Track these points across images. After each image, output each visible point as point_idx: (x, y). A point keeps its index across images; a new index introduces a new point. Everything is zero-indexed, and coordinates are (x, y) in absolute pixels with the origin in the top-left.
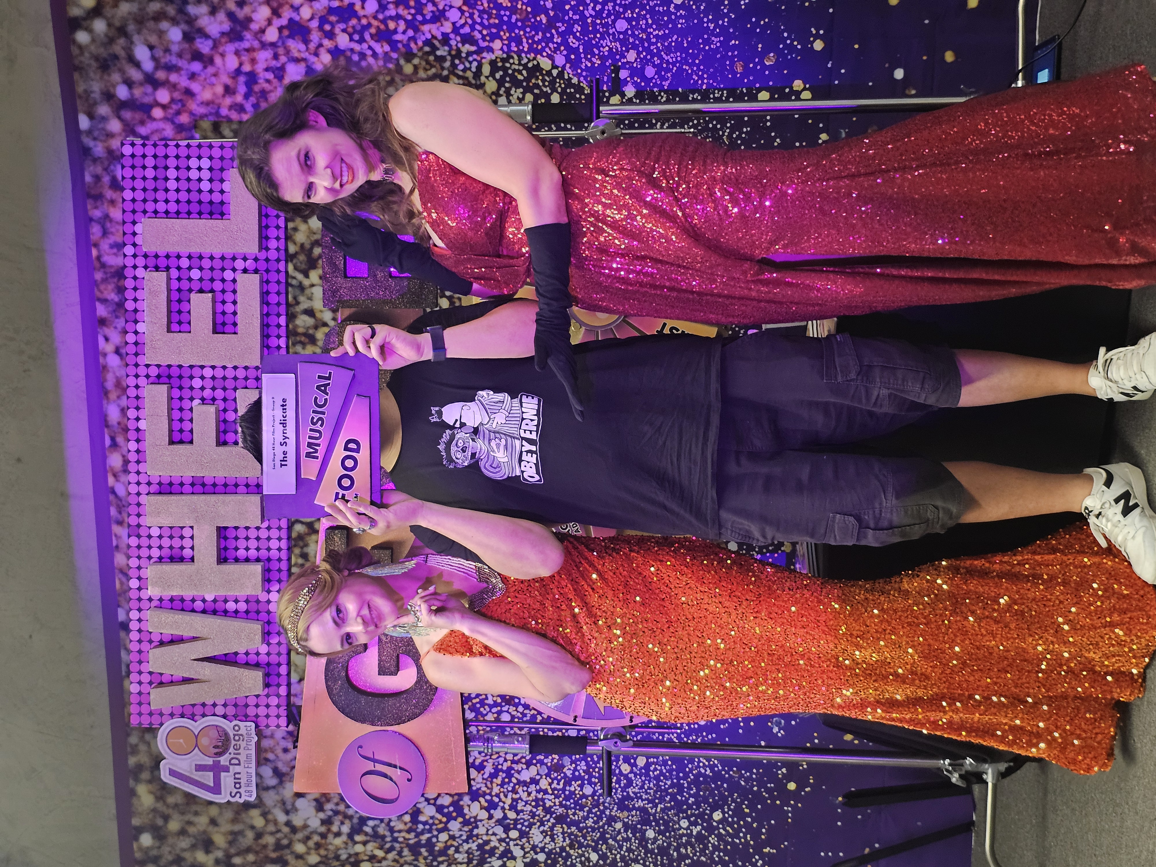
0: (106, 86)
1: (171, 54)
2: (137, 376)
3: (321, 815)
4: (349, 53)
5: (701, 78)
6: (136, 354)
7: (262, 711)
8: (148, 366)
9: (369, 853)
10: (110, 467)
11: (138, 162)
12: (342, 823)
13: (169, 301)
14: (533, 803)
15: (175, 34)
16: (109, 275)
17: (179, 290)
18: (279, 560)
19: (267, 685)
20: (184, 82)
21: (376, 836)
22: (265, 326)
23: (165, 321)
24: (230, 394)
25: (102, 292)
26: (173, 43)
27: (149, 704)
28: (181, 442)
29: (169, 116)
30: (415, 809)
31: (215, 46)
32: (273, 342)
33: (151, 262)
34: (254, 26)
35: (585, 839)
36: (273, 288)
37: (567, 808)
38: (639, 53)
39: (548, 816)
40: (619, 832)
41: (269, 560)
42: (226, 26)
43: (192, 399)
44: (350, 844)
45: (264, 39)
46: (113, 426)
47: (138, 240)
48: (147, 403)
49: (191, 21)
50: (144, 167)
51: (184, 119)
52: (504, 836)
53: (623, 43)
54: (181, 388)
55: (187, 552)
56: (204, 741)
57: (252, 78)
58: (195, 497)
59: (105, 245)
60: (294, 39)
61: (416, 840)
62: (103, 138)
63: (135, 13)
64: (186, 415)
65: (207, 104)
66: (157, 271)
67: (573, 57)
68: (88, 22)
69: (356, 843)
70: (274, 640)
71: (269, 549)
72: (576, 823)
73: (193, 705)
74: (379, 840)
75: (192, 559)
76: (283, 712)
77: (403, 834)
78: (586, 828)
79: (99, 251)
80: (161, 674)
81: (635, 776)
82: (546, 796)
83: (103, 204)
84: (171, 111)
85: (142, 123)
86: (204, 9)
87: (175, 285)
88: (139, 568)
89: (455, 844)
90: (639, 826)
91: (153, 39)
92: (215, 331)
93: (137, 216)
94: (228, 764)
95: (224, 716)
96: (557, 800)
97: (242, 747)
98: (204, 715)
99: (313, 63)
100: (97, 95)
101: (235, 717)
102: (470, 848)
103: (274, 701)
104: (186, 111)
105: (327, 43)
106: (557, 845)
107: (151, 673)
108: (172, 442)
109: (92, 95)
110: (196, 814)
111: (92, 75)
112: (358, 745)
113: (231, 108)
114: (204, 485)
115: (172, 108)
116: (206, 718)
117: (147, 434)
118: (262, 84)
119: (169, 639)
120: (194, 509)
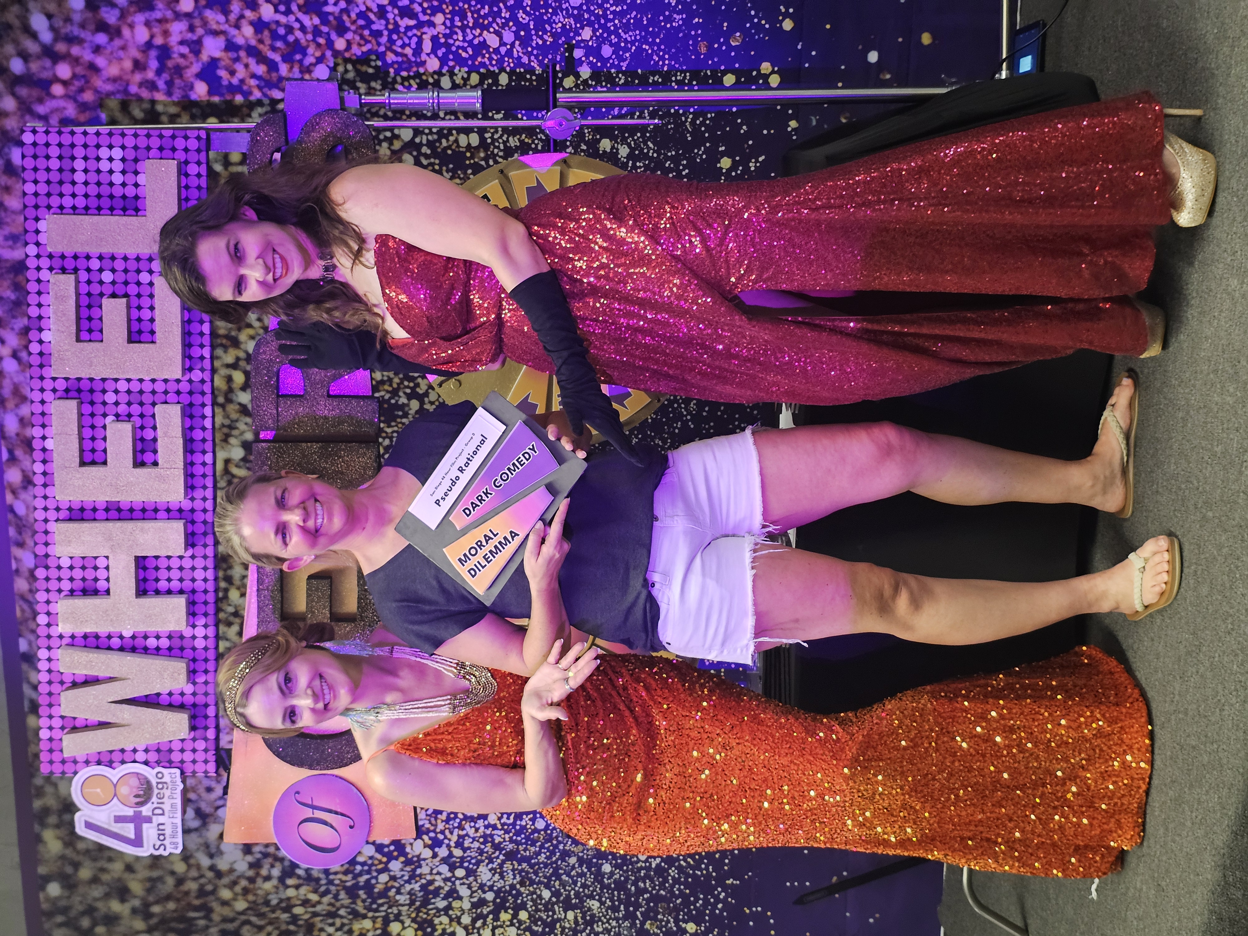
1: (72, 24)
2: (42, 390)
3: (249, 858)
4: (274, 26)
5: (662, 58)
6: (41, 366)
7: (188, 756)
8: (54, 379)
9: (303, 898)
10: (8, 482)
11: (41, 151)
12: (272, 866)
13: (78, 306)
14: (481, 840)
15: (77, 2)
17: (89, 294)
18: (205, 592)
19: (193, 728)
20: (87, 56)
21: (309, 878)
22: (186, 334)
23: (73, 328)
24: (147, 410)
26: (74, 11)
27: (61, 751)
28: (93, 463)
29: (71, 94)
31: (123, 15)
32: (196, 352)
33: (57, 263)
35: (537, 876)
37: (518, 843)
38: (594, 31)
39: (497, 853)
40: (573, 868)
41: (193, 591)
43: (105, 415)
44: (281, 888)
45: (178, 9)
46: (10, 438)
47: (42, 238)
48: (54, 420)
50: (48, 157)
51: (88, 96)
52: (449, 875)
53: (578, 18)
54: (92, 403)
55: (101, 585)
56: (124, 790)
57: (165, 52)
58: (110, 525)
60: (211, 9)
61: (354, 882)
64: (99, 433)
65: (114, 80)
66: (64, 273)
67: (522, 33)
69: (288, 887)
70: (201, 679)
71: (193, 580)
72: (527, 860)
73: (111, 752)
74: (313, 883)
75: (108, 592)
76: (211, 756)
77: (340, 876)
78: (538, 863)
80: (75, 718)
82: (495, 832)
84: (73, 88)
85: (40, 101)
87: (84, 289)
88: (48, 602)
89: (397, 885)
90: (594, 861)
91: (52, 7)
92: (130, 341)
93: (41, 212)
95: (146, 763)
96: (507, 836)
97: (166, 797)
98: (123, 762)
99: (234, 36)
101: (158, 763)
102: (412, 889)
103: (201, 745)
104: (90, 88)
105: (248, 14)
106: (507, 883)
107: (63, 717)
108: (83, 464)
110: (110, 860)
112: (294, 791)
113: (141, 85)
114: (119, 510)
115: (73, 85)
116: (125, 766)
117: (55, 455)
118: (176, 59)
119: (83, 679)
120: (110, 539)
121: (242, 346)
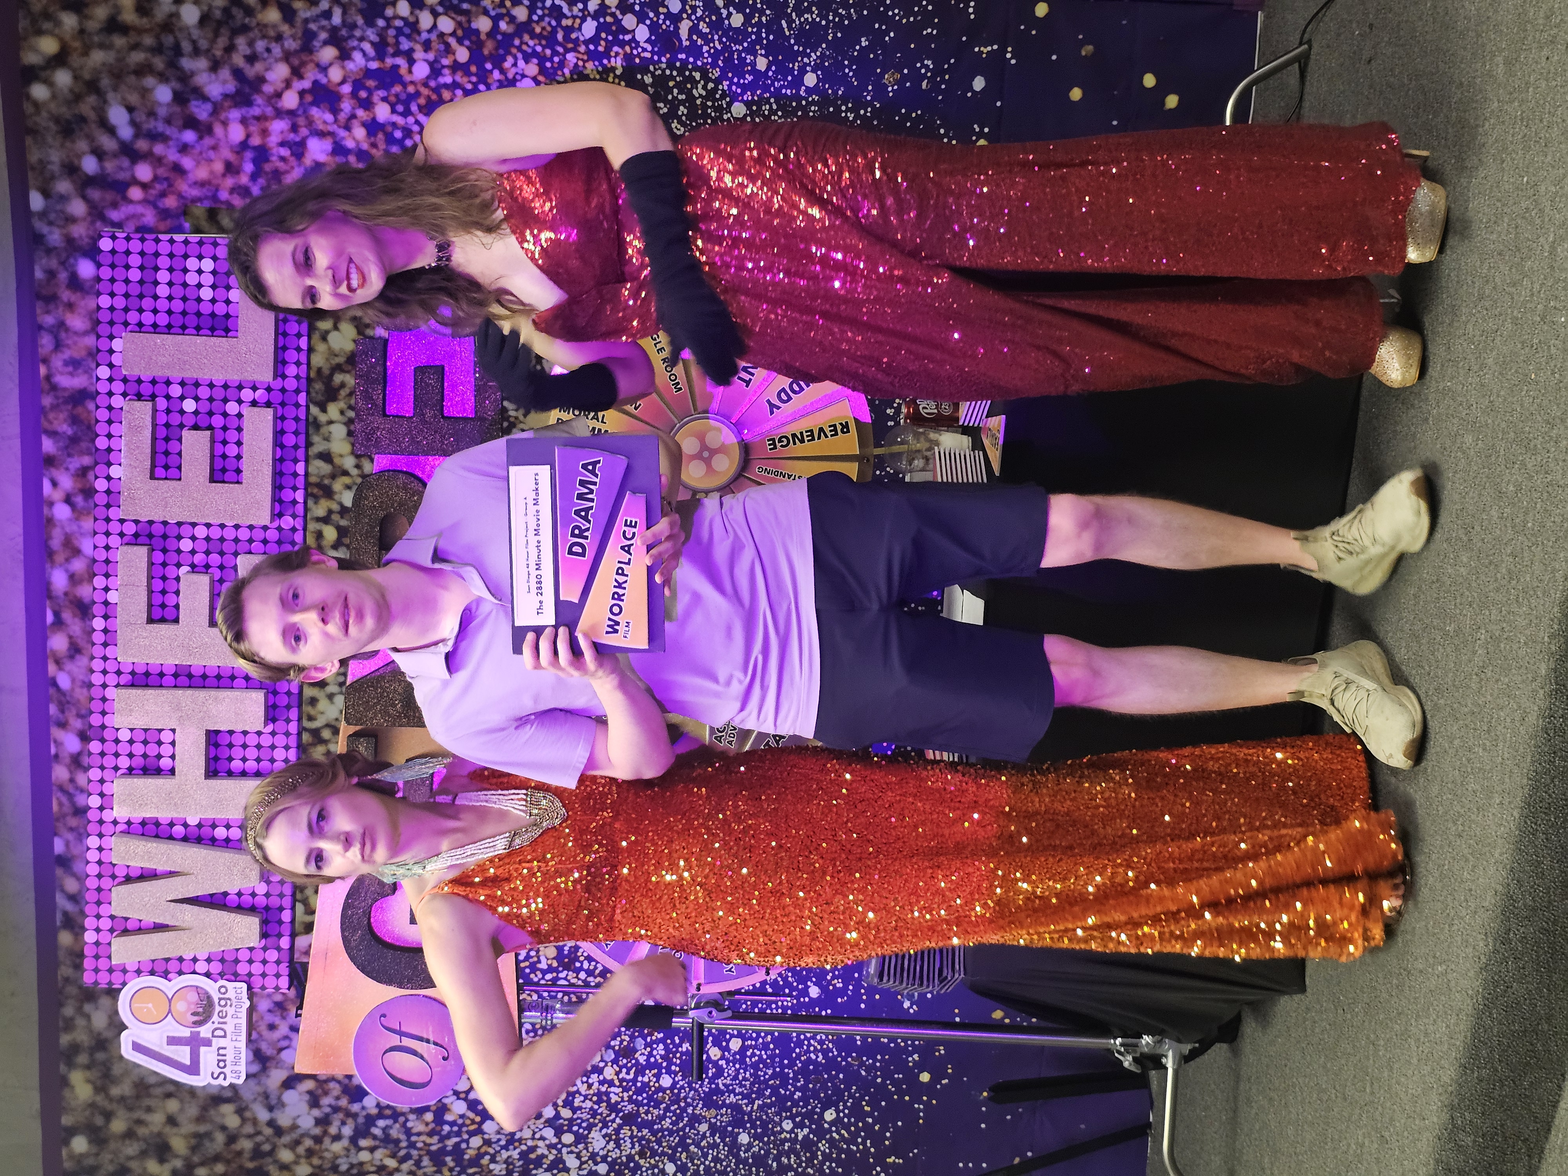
0: (68, 156)
1: (156, 119)
2: (107, 534)
3: (316, 1113)
4: (389, 129)
6: (108, 506)
7: (257, 968)
8: (122, 521)
9: (378, 1163)
10: (51, 650)
11: (119, 260)
12: (343, 1123)
13: (154, 439)
14: (595, 1098)
15: (163, 94)
16: (61, 401)
17: (167, 425)
19: (264, 935)
20: (172, 156)
21: (387, 1140)
22: (278, 474)
23: (148, 463)
24: (228, 560)
25: (51, 423)
26: (160, 104)
27: (109, 957)
28: (163, 620)
29: (151, 199)
30: (440, 1105)
31: (216, 110)
32: (287, 495)
33: (133, 388)
34: (268, 89)
35: (660, 1146)
36: (291, 426)
37: (638, 1104)
39: (613, 1115)
40: (704, 1136)
42: (231, 86)
43: (179, 565)
44: (353, 1151)
45: (279, 105)
46: (57, 597)
47: (116, 359)
48: (121, 570)
49: (185, 78)
50: (127, 267)
51: (171, 202)
52: (555, 1140)
54: (165, 551)
55: (165, 762)
56: (180, 1006)
57: (262, 154)
58: (180, 692)
59: (57, 362)
60: (318, 107)
61: (440, 1145)
62: (62, 223)
63: (111, 65)
64: (171, 586)
65: (202, 184)
66: (139, 400)
68: (48, 72)
69: (360, 1149)
71: (272, 761)
72: (649, 1125)
73: (167, 960)
74: (391, 1146)
75: (172, 772)
76: (284, 969)
77: (423, 1138)
78: (662, 1130)
79: (49, 368)
80: (126, 919)
81: (727, 1063)
82: (612, 1089)
83: (57, 308)
84: (153, 192)
85: (115, 205)
86: (202, 64)
87: (162, 419)
88: (102, 781)
89: (491, 1151)
90: (730, 1129)
91: (134, 99)
92: (212, 480)
93: (116, 329)
94: (210, 1035)
95: (208, 975)
96: (625, 1094)
97: (229, 1015)
98: (180, 973)
99: (343, 138)
100: (55, 168)
101: (222, 975)
102: (509, 1157)
103: (272, 955)
104: (173, 193)
105: (361, 113)
106: (624, 1153)
107: (112, 917)
108: (151, 620)
109: (49, 167)
110: (149, 1110)
111: (50, 140)
112: (381, 1014)
113: (232, 191)
114: (190, 676)
115: (154, 188)
116: (183, 977)
117: (119, 609)
118: (275, 163)
119: (139, 873)
120: (178, 708)
121: (336, 497)
